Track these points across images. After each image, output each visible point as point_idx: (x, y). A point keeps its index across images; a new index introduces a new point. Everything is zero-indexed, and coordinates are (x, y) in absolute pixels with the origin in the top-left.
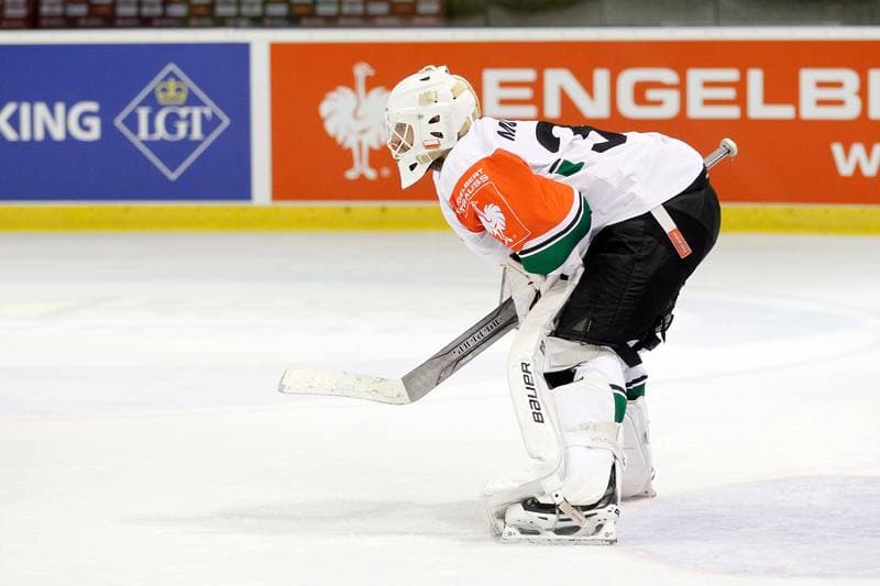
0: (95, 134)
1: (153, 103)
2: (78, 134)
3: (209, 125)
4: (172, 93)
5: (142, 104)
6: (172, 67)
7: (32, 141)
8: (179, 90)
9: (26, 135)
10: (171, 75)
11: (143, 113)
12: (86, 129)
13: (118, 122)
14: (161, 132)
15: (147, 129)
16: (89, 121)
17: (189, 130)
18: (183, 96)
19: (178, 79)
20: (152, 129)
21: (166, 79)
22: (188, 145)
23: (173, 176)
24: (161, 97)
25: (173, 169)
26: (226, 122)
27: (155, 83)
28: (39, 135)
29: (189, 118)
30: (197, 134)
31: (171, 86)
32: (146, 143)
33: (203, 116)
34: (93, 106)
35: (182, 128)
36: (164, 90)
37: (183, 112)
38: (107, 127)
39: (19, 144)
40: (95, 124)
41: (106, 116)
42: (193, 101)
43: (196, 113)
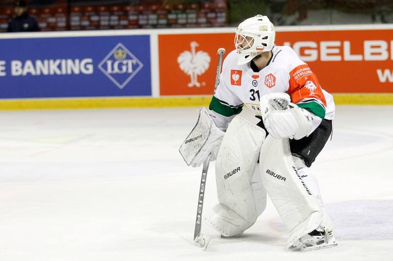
0: (91, 71)
1: (113, 59)
2: (84, 71)
3: (135, 67)
4: (120, 54)
5: (109, 59)
6: (120, 45)
7: (67, 74)
8: (123, 54)
9: (64, 72)
10: (120, 48)
11: (109, 63)
12: (87, 69)
13: (100, 66)
14: (116, 70)
15: (111, 69)
16: (88, 66)
17: (127, 69)
18: (124, 56)
19: (122, 49)
20: (113, 69)
21: (118, 49)
22: (127, 75)
23: (121, 87)
24: (116, 57)
26: (142, 65)
27: (114, 51)
28: (69, 72)
29: (127, 64)
30: (130, 70)
31: (120, 52)
32: (111, 74)
33: (132, 63)
34: (90, 60)
35: (124, 68)
36: (117, 54)
37: (125, 62)
38: (96, 69)
39: (62, 76)
40: (91, 67)
41: (95, 64)
42: (128, 58)
43: (130, 62)
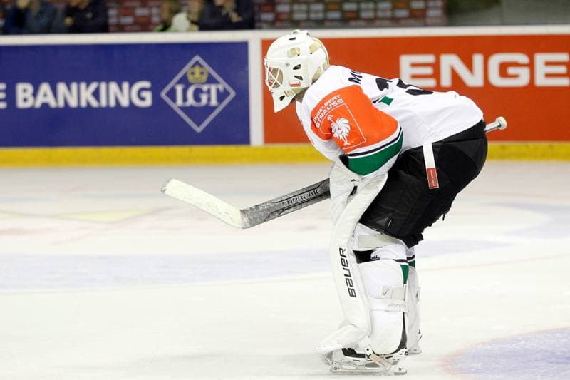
0: (148, 102)
1: (185, 82)
2: (138, 102)
3: (221, 96)
4: (197, 75)
5: (179, 82)
6: (197, 58)
7: (108, 108)
8: (202, 73)
9: (104, 103)
10: (197, 63)
11: (179, 89)
12: (142, 99)
13: (163, 94)
14: (191, 101)
15: (182, 99)
16: (145, 94)
17: (209, 99)
18: (205, 77)
19: (201, 66)
20: (185, 99)
21: (193, 66)
22: (208, 109)
23: (199, 129)
24: (190, 78)
25: (199, 124)
26: (233, 94)
27: (187, 69)
28: (112, 103)
29: (209, 91)
30: (214, 102)
31: (197, 70)
32: (182, 108)
33: (218, 90)
34: (147, 84)
35: (204, 98)
36: (193, 73)
37: (205, 88)
38: (156, 97)
39: (100, 109)
40: (148, 96)
41: (155, 91)
42: (211, 80)
43: (213, 88)
